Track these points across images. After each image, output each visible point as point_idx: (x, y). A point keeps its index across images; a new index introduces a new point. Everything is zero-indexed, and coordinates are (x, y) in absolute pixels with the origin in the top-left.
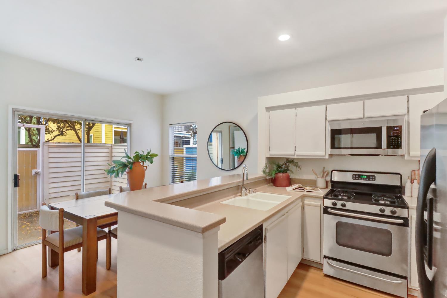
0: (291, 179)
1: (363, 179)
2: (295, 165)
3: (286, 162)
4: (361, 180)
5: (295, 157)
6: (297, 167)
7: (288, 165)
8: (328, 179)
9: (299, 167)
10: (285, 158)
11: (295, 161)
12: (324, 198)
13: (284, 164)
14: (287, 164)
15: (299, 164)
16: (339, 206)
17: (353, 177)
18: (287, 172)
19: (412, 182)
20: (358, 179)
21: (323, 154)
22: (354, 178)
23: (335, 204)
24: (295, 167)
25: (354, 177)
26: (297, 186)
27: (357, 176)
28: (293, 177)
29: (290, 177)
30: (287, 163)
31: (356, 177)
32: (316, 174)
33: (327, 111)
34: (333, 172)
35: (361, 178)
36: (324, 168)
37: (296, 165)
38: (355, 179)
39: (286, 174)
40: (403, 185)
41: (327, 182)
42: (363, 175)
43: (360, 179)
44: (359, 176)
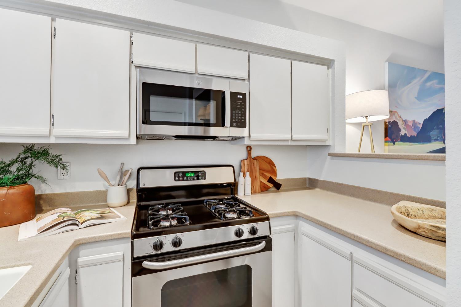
0: (40, 196)
1: (189, 178)
2: (51, 162)
3: (22, 156)
4: (187, 180)
5: (52, 141)
6: (57, 167)
7: (31, 164)
8: (132, 184)
9: (64, 167)
10: (22, 145)
11: (53, 152)
12: (134, 237)
13: (15, 161)
14: (28, 161)
15: (65, 159)
16: (168, 247)
17: (175, 177)
18: (25, 183)
19: (244, 176)
20: (183, 180)
21: (125, 133)
22: (177, 179)
23: (158, 246)
24: (53, 168)
25: (177, 177)
26: (55, 216)
27: (181, 175)
28: (48, 192)
29: (37, 193)
30: (26, 158)
31: (179, 177)
32: (106, 179)
33: (133, 46)
34: (142, 171)
35: (187, 177)
36: (123, 164)
37: (56, 162)
38: (179, 180)
39: (24, 187)
40: (237, 181)
41: (129, 191)
42: (188, 172)
43: (185, 179)
44: (184, 173)
